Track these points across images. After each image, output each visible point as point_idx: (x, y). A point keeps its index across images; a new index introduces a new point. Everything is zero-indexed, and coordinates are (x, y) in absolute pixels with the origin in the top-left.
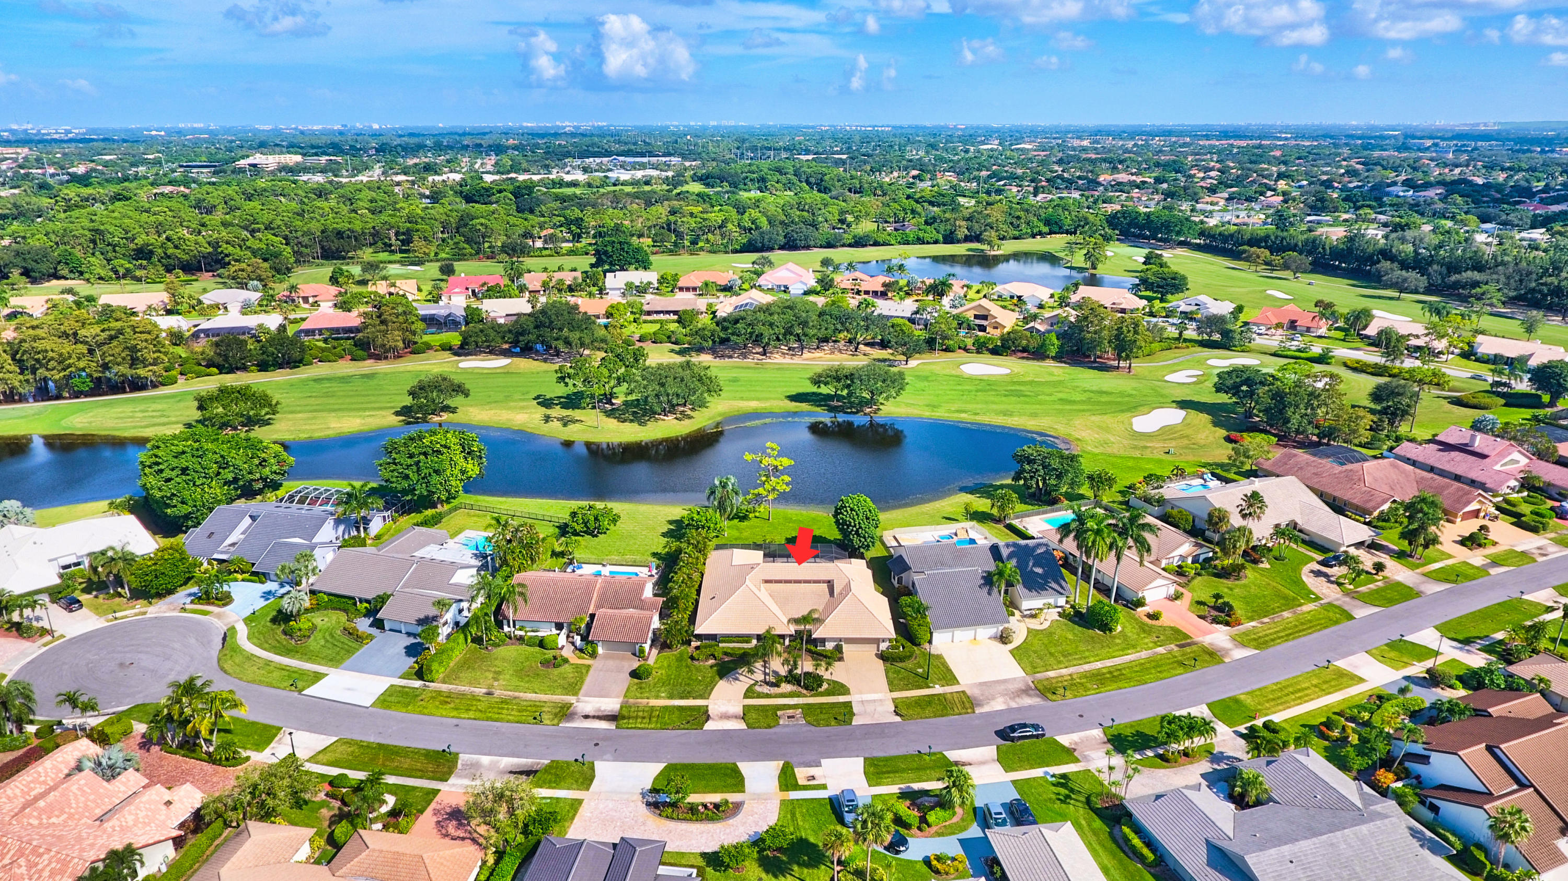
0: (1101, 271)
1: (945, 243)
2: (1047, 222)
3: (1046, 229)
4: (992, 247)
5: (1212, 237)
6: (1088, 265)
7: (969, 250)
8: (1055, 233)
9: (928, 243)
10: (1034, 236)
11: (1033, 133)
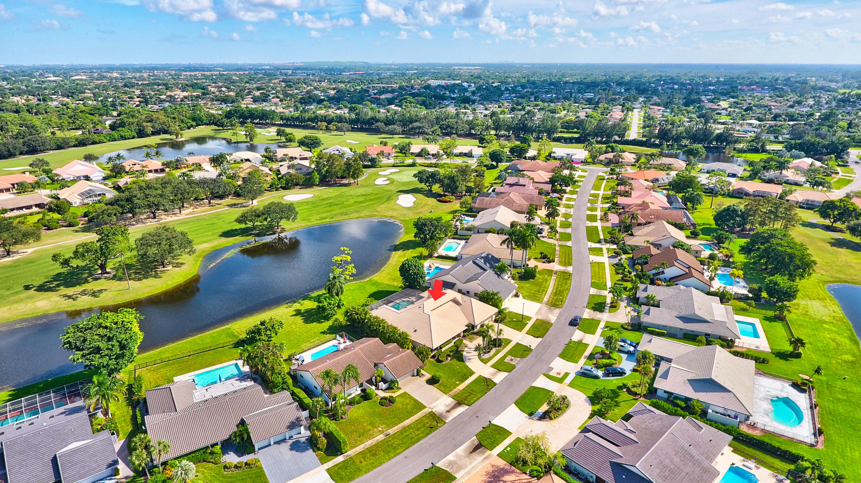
0: (255, 142)
1: (138, 137)
2: (194, 120)
3: (194, 124)
4: (177, 136)
5: (288, 119)
6: (248, 140)
7: (162, 139)
8: (200, 125)
9: (129, 139)
10: (189, 128)
11: (83, 69)
